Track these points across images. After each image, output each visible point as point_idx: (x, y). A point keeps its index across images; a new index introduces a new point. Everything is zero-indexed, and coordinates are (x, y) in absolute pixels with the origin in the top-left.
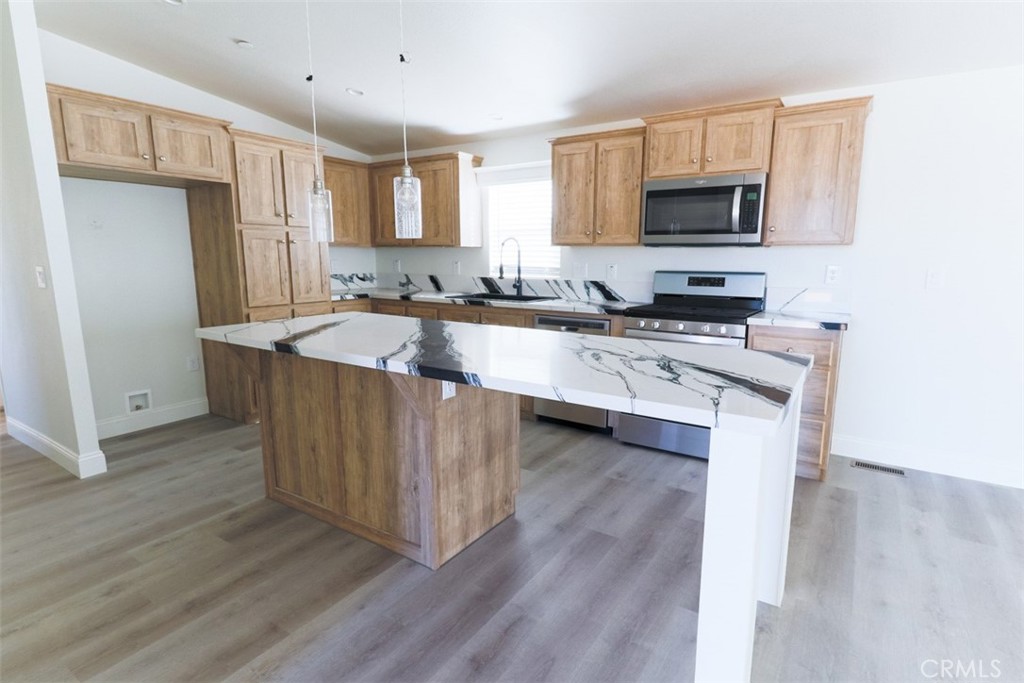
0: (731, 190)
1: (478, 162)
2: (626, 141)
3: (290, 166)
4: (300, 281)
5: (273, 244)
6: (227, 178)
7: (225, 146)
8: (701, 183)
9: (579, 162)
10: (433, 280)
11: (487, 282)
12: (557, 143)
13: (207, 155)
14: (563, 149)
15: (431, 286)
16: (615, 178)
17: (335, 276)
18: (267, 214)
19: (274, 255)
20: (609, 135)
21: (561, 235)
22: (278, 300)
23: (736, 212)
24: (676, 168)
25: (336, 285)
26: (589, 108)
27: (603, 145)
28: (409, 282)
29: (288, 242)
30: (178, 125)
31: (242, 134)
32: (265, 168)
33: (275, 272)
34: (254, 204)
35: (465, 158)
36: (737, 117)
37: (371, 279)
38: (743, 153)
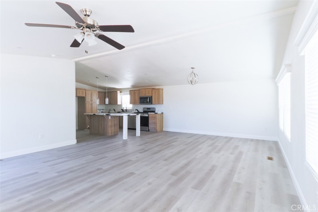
0: (148, 98)
1: (121, 92)
2: (137, 91)
3: (93, 93)
4: (93, 110)
5: (90, 104)
6: (85, 96)
7: (85, 92)
8: (145, 97)
9: (133, 93)
10: (114, 110)
11: (122, 110)
12: (130, 91)
13: (83, 93)
14: (131, 92)
15: (114, 111)
16: (137, 96)
17: (98, 109)
18: (89, 100)
19: (90, 106)
20: (136, 90)
21: (131, 103)
22: (90, 112)
23: (148, 100)
24: (143, 95)
25: (98, 111)
26: (133, 86)
27: (135, 91)
28: (110, 110)
29: (92, 104)
30: (80, 90)
31: (87, 90)
32: (89, 94)
33: (90, 108)
34: (88, 99)
35: (118, 92)
36: (148, 90)
37: (104, 110)
38: (149, 94)
